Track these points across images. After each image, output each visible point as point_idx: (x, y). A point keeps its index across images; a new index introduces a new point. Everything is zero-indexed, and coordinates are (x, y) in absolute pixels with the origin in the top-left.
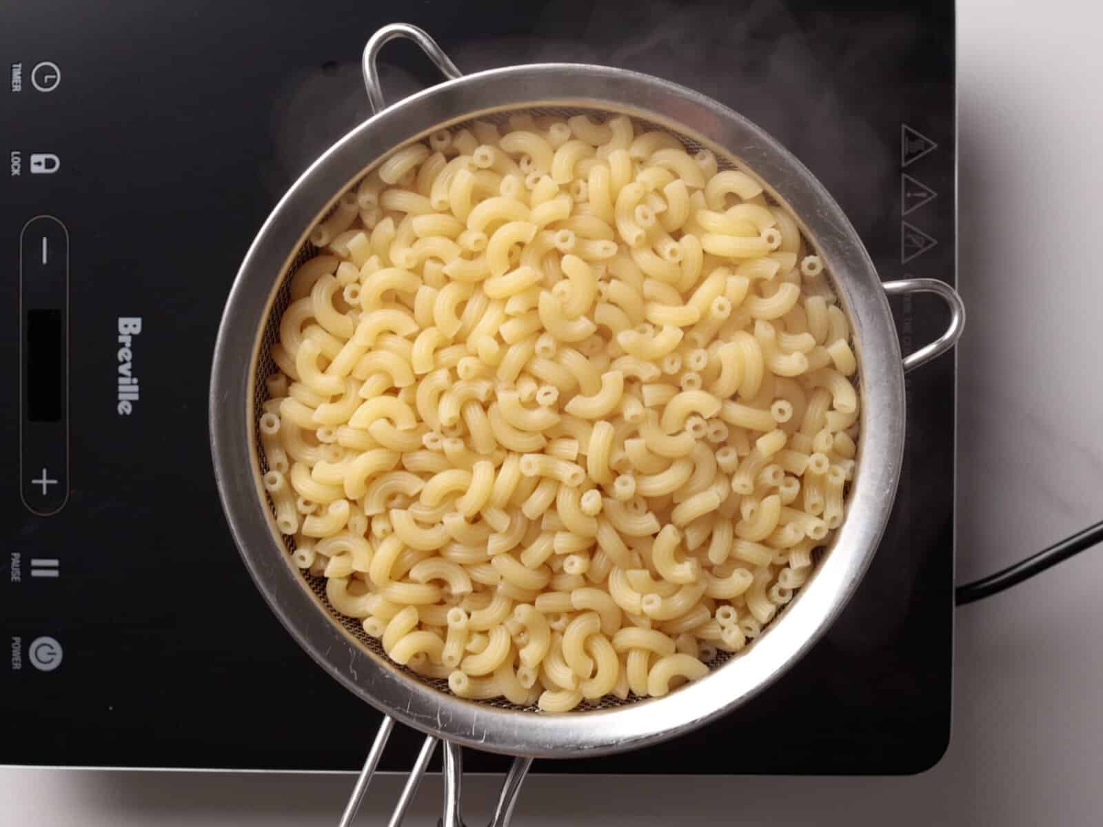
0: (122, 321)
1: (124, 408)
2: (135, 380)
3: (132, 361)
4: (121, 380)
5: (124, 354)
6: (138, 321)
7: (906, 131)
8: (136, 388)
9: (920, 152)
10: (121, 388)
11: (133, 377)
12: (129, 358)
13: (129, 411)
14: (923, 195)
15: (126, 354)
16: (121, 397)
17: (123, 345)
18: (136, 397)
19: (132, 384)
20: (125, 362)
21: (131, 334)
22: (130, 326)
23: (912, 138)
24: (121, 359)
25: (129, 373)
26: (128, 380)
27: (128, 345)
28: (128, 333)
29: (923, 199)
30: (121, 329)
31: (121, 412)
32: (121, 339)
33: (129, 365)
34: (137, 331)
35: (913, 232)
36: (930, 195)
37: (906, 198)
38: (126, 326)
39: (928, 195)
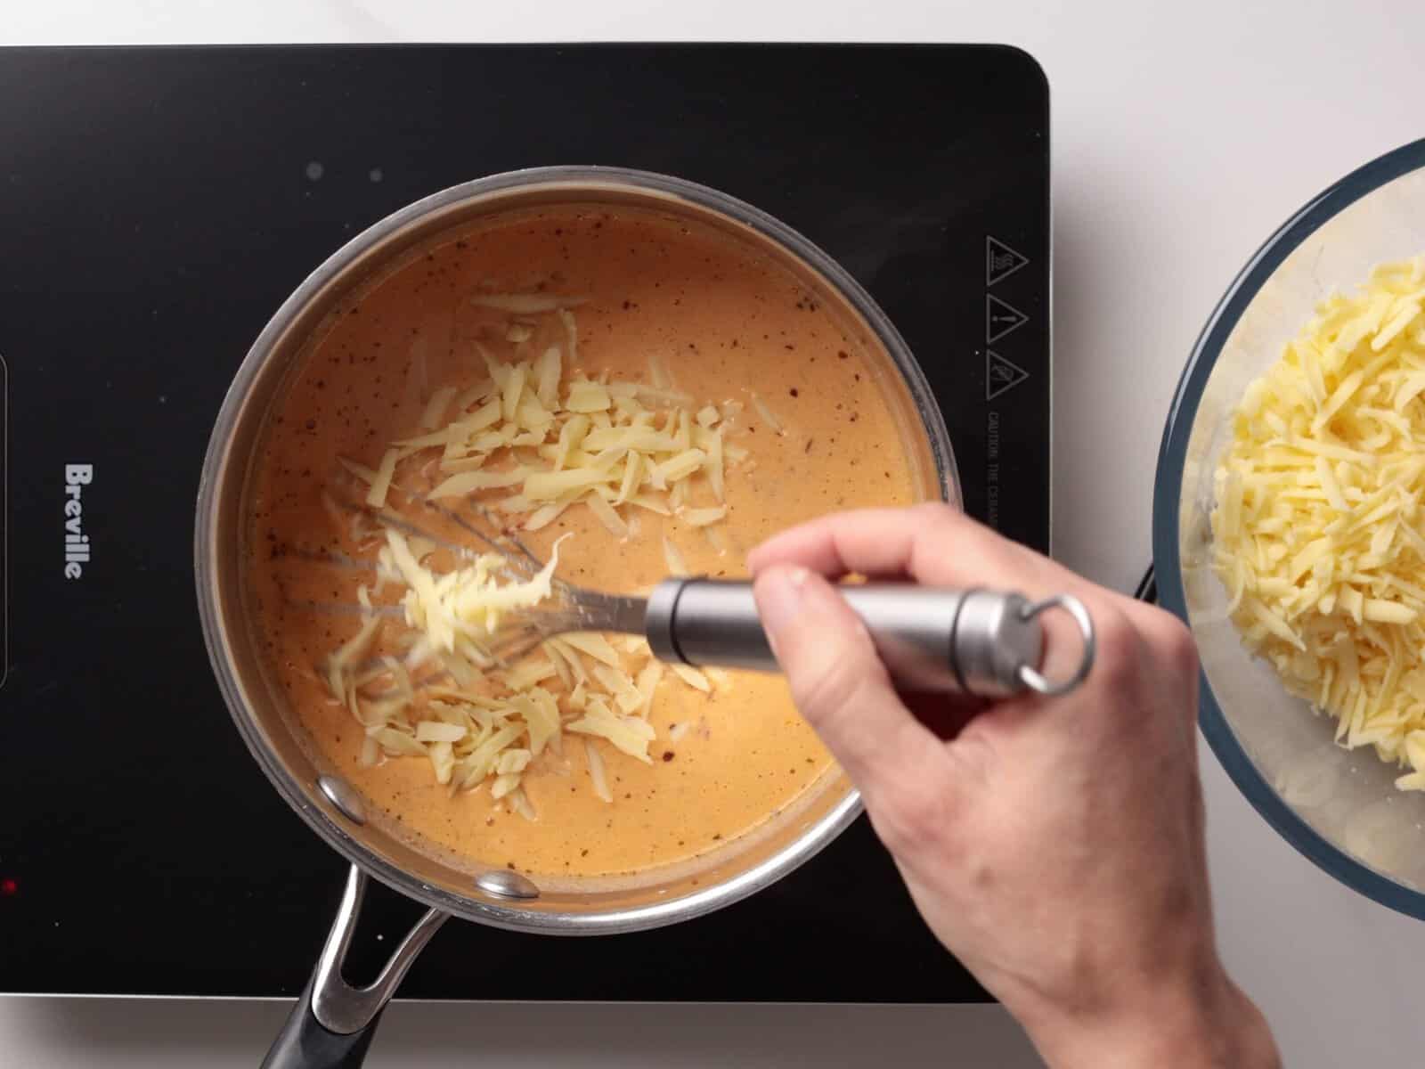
0: (70, 469)
1: (73, 570)
2: (85, 539)
3: (81, 515)
4: (69, 538)
5: (73, 507)
6: (89, 468)
7: (992, 244)
8: (86, 548)
9: (1007, 269)
10: (69, 548)
11: (82, 535)
12: (78, 512)
13: (78, 574)
14: (1013, 319)
15: (75, 507)
16: (68, 557)
17: (71, 497)
18: (86, 558)
19: (82, 543)
20: (73, 516)
21: (80, 484)
22: (80, 475)
23: (998, 252)
24: (69, 514)
25: (78, 530)
26: (76, 539)
27: (77, 496)
28: (77, 482)
29: (1013, 324)
30: (69, 478)
31: (69, 576)
32: (69, 490)
33: (78, 521)
34: (87, 480)
35: (999, 363)
36: (1020, 319)
37: (992, 323)
38: (75, 474)
39: (1019, 319)
